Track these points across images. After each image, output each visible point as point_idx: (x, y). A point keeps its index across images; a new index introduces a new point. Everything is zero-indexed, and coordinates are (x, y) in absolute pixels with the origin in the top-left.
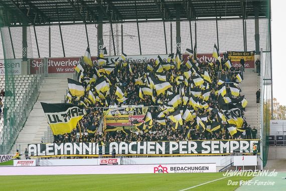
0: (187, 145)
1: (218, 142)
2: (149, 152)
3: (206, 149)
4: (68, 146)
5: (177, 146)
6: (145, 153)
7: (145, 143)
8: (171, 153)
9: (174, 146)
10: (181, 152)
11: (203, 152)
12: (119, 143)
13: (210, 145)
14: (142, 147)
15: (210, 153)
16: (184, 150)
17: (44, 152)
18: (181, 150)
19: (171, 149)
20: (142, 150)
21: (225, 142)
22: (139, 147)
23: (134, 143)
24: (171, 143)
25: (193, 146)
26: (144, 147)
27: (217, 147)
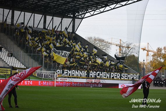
0: (117, 75)
1: (127, 74)
2: (104, 77)
3: (123, 77)
4: (73, 72)
5: (113, 75)
6: (102, 77)
7: (103, 73)
8: (111, 78)
9: (112, 75)
10: (115, 78)
11: (122, 78)
12: (93, 72)
13: (124, 75)
14: (101, 75)
15: (124, 79)
16: (116, 77)
17: (63, 74)
18: (115, 77)
19: (112, 76)
20: (101, 76)
21: (129, 75)
22: (100, 75)
23: (99, 72)
24: (112, 73)
25: (119, 75)
26: (102, 75)
27: (126, 76)
